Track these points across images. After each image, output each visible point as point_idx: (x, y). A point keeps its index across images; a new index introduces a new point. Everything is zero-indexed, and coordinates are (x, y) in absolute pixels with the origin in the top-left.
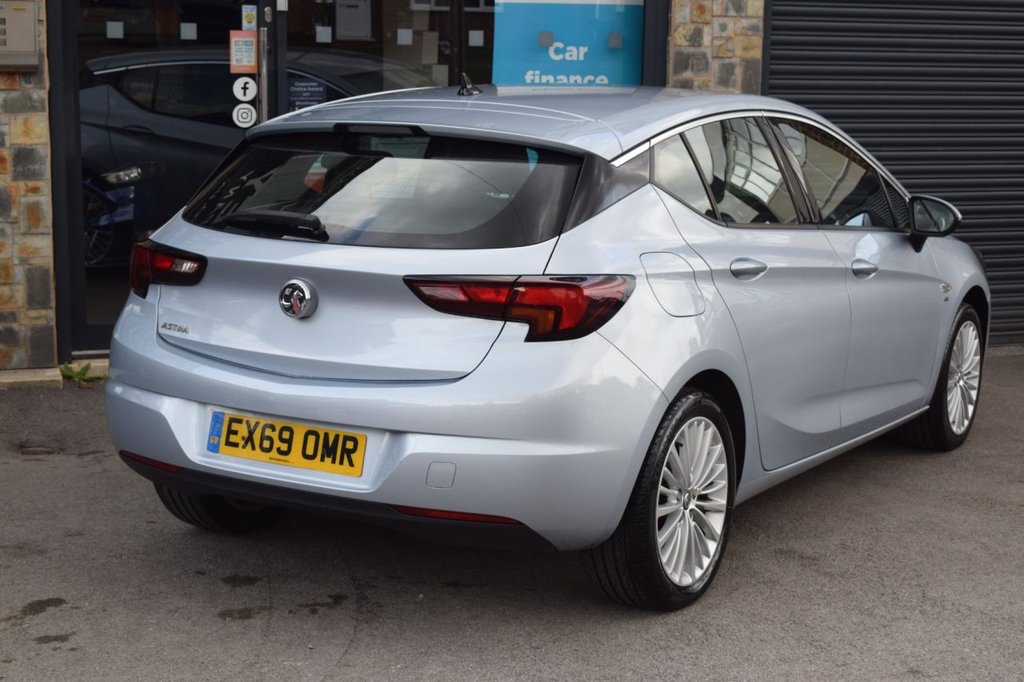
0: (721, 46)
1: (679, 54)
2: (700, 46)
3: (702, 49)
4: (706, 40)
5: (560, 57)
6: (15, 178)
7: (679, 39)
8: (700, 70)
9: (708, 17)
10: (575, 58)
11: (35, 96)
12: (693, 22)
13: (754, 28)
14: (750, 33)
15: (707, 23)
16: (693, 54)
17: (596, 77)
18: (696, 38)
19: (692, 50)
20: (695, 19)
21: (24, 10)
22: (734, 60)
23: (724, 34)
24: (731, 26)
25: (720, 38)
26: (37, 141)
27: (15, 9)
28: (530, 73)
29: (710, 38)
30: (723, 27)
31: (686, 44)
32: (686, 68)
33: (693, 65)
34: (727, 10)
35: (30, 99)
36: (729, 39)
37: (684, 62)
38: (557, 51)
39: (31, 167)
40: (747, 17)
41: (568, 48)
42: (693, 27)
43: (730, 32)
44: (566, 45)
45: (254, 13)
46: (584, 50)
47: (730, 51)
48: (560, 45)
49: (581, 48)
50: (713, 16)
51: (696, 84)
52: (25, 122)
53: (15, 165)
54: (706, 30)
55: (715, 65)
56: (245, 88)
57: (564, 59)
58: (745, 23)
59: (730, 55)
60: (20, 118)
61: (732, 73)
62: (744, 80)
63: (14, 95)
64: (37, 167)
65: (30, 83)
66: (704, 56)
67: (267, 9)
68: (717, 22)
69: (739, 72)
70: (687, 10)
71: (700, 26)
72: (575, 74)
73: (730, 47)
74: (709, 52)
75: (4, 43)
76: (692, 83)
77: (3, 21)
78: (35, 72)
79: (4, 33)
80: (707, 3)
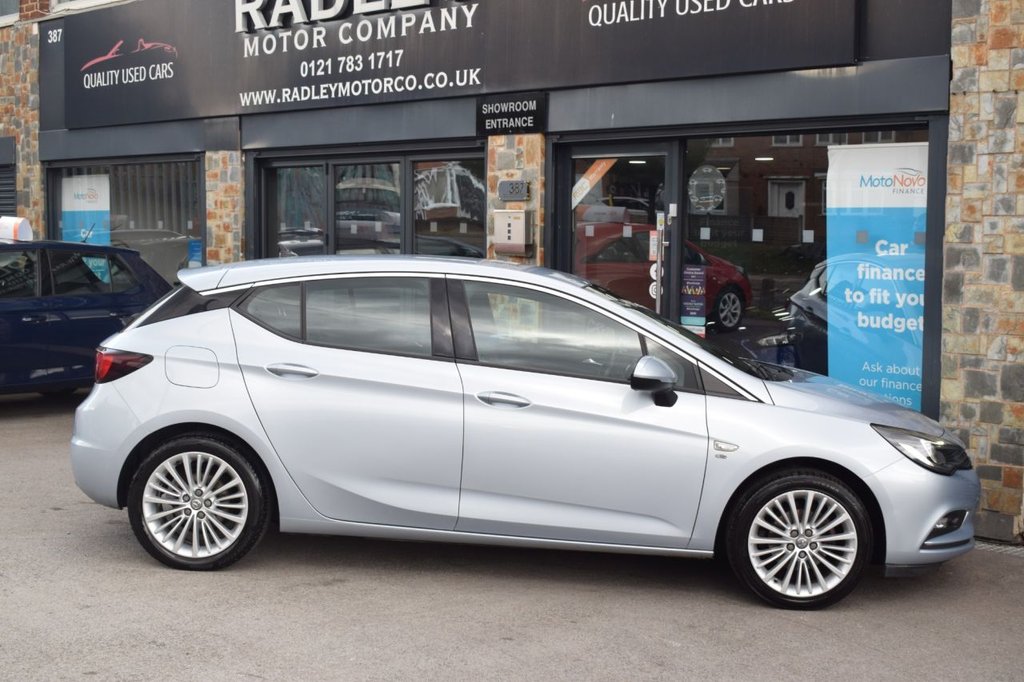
0: (991, 242)
1: (951, 250)
2: (971, 243)
3: (973, 246)
4: (977, 237)
5: (885, 253)
7: (951, 236)
8: (971, 265)
9: (978, 216)
10: (897, 254)
12: (964, 221)
14: (1021, 231)
15: (978, 222)
16: (964, 250)
18: (966, 235)
19: (963, 246)
20: (966, 219)
21: (519, 218)
22: (1004, 256)
23: (995, 232)
24: (1001, 224)
25: (991, 235)
27: (515, 217)
28: (862, 265)
29: (980, 236)
30: (993, 226)
31: (957, 240)
32: (958, 262)
33: (965, 260)
34: (997, 210)
36: (999, 236)
37: (956, 257)
38: (883, 247)
40: (1015, 216)
41: (892, 245)
42: (963, 225)
43: (1000, 230)
44: (890, 242)
45: (663, 218)
46: (904, 247)
47: (999, 247)
48: (885, 243)
49: (902, 245)
50: (983, 216)
51: (967, 277)
54: (977, 228)
57: (888, 254)
58: (1015, 221)
59: (1000, 251)
61: (1003, 269)
62: (1014, 274)
66: (975, 252)
67: (669, 216)
68: (987, 222)
69: (1009, 268)
70: (958, 211)
71: (971, 224)
72: (897, 268)
73: (1000, 243)
74: (980, 249)
75: (509, 238)
76: (963, 276)
77: (509, 225)
78: (533, 257)
79: (509, 232)
80: (977, 204)
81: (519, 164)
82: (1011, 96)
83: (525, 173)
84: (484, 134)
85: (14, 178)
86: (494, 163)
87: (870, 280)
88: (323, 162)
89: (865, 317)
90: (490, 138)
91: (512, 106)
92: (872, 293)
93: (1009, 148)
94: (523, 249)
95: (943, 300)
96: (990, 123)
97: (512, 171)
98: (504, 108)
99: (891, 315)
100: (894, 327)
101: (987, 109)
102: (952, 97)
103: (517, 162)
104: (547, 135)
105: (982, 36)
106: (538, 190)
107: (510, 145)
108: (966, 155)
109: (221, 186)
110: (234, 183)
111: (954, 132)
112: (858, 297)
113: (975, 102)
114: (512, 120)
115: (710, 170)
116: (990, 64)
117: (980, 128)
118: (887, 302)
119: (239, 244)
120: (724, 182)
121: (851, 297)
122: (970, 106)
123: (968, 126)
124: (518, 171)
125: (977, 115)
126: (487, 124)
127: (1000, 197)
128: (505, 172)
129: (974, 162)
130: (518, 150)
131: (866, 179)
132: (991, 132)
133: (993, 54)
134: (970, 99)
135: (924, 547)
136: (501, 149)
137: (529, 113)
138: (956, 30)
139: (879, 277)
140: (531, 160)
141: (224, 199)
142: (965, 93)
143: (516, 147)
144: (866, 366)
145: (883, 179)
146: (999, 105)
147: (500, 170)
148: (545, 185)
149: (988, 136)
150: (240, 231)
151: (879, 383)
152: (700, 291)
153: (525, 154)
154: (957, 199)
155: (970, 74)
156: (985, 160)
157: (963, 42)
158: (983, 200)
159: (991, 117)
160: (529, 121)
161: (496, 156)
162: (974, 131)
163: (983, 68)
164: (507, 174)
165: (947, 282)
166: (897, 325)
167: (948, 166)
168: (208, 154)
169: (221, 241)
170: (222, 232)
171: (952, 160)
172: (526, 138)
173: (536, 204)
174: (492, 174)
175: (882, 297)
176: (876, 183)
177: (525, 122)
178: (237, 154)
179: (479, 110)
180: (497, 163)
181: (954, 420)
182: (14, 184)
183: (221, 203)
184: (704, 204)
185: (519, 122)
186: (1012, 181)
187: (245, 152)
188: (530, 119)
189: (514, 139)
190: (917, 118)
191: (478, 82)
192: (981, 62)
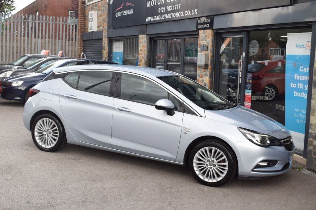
10: (306, 71)
11: (207, 73)
21: (203, 56)
26: (207, 82)
28: (296, 75)
38: (302, 69)
41: (304, 68)
44: (304, 67)
48: (302, 67)
49: (307, 68)
52: (206, 78)
57: (303, 71)
65: (207, 70)
72: (306, 76)
75: (201, 62)
77: (201, 58)
78: (207, 68)
79: (201, 60)
81: (206, 39)
83: (207, 42)
84: (198, 30)
85: (102, 42)
86: (200, 39)
87: (298, 80)
88: (165, 38)
89: (296, 93)
90: (199, 31)
91: (205, 21)
92: (298, 85)
94: (204, 66)
95: (312, 88)
97: (204, 41)
98: (203, 21)
99: (303, 92)
100: (304, 97)
104: (213, 30)
106: (210, 48)
107: (204, 33)
109: (142, 45)
110: (144, 44)
112: (294, 86)
114: (204, 25)
115: (255, 42)
118: (302, 88)
119: (145, 62)
120: (258, 46)
121: (292, 85)
126: (199, 27)
128: (202, 41)
131: (298, 45)
135: (253, 170)
136: (202, 35)
137: (208, 23)
139: (300, 79)
140: (208, 38)
141: (142, 49)
143: (205, 34)
144: (296, 110)
145: (302, 45)
148: (212, 46)
150: (145, 58)
151: (299, 116)
152: (251, 81)
153: (207, 36)
161: (201, 36)
165: (314, 81)
166: (305, 96)
168: (140, 36)
169: (141, 61)
170: (141, 59)
172: (208, 31)
173: (209, 52)
174: (200, 42)
175: (301, 86)
176: (301, 46)
177: (207, 26)
178: (145, 36)
179: (197, 22)
181: (313, 130)
182: (102, 44)
183: (142, 50)
184: (253, 53)
187: (147, 35)
188: (209, 25)
189: (205, 31)
190: (308, 24)
191: (197, 13)
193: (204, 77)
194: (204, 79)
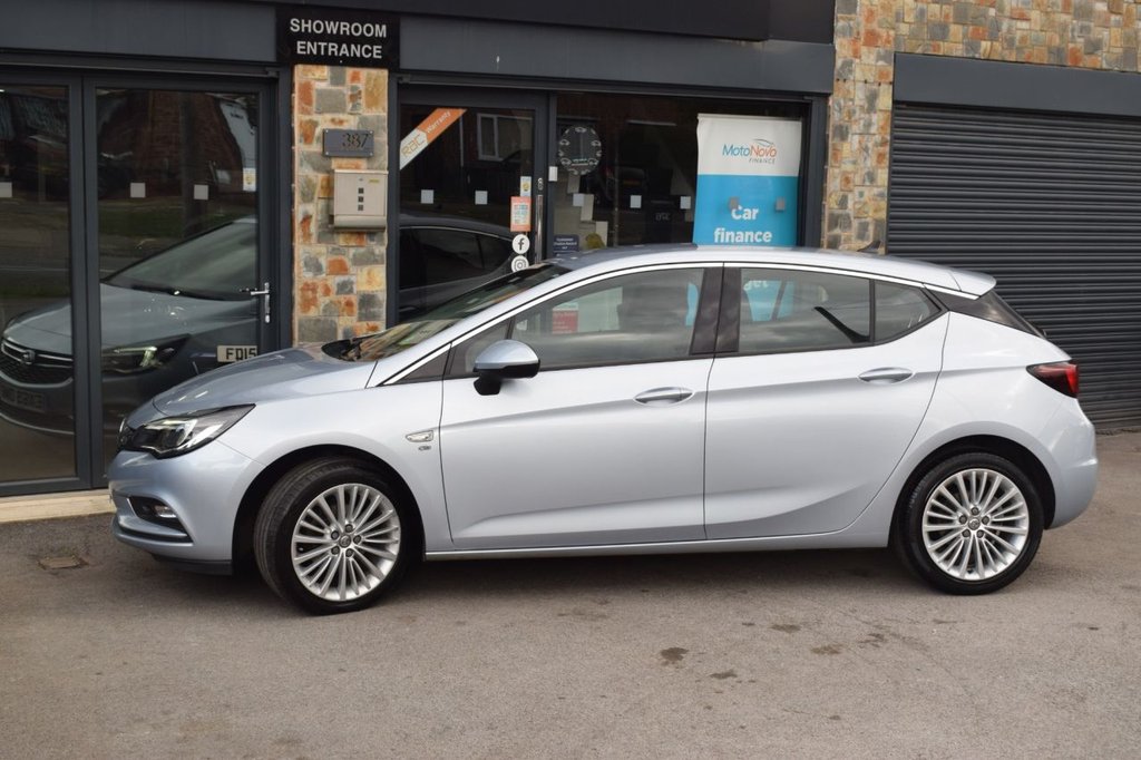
0: (860, 208)
1: (832, 215)
2: (846, 209)
3: (847, 211)
4: (850, 204)
5: (740, 217)
6: (360, 320)
7: (831, 204)
8: (845, 228)
9: (851, 185)
10: (749, 218)
11: (377, 252)
12: (842, 190)
13: (881, 195)
14: (879, 199)
15: (851, 191)
16: (841, 215)
17: (763, 232)
18: (843, 203)
19: (840, 212)
20: (843, 188)
21: (377, 181)
22: (868, 220)
23: (862, 199)
24: (866, 194)
26: (377, 288)
27: (371, 181)
28: (718, 229)
29: (852, 202)
30: (861, 194)
31: (837, 207)
32: (836, 225)
33: (840, 223)
34: (864, 181)
35: (373, 253)
36: (865, 203)
37: (834, 222)
38: (737, 213)
39: (372, 310)
40: (877, 187)
41: (745, 210)
42: (841, 194)
43: (865, 198)
44: (744, 208)
45: (529, 183)
46: (756, 211)
47: (866, 212)
48: (740, 208)
49: (754, 210)
50: (855, 186)
51: (843, 238)
52: (369, 273)
53: (360, 309)
54: (850, 196)
55: (855, 224)
56: (521, 244)
57: (742, 219)
58: (876, 191)
59: (865, 215)
60: (366, 269)
61: (867, 229)
62: (874, 234)
63: (362, 250)
64: (376, 309)
65: (373, 240)
66: (848, 216)
67: (540, 180)
68: (857, 190)
69: (871, 228)
70: (838, 181)
71: (846, 193)
72: (750, 231)
73: (866, 209)
74: (852, 214)
75: (361, 208)
76: (840, 237)
77: (361, 191)
78: (376, 232)
79: (361, 199)
80: (851, 176)
81: (354, 107)
82: (875, 87)
83: (363, 120)
86: (309, 103)
90: (299, 68)
91: (345, 28)
93: (873, 130)
94: (384, 223)
96: (862, 107)
97: (341, 116)
98: (332, 28)
101: (860, 96)
102: (835, 83)
103: (350, 106)
105: (858, 33)
106: (382, 139)
107: (337, 80)
108: (843, 134)
111: (836, 113)
113: (851, 89)
114: (344, 46)
115: (584, 131)
116: (863, 57)
117: (854, 112)
120: (600, 144)
122: (848, 91)
123: (846, 110)
124: (352, 117)
125: (852, 100)
126: (299, 47)
127: (866, 170)
128: (328, 116)
129: (849, 140)
130: (353, 88)
131: (728, 148)
132: (862, 116)
133: (864, 50)
134: (849, 85)
136: (324, 86)
137: (374, 41)
138: (839, 25)
139: (733, 241)
140: (373, 102)
142: (845, 80)
143: (349, 84)
146: (868, 94)
147: (320, 112)
149: (860, 119)
153: (363, 94)
154: (837, 171)
155: (848, 64)
156: (856, 138)
157: (844, 35)
158: (855, 173)
159: (862, 103)
160: (375, 52)
161: (314, 94)
162: (851, 113)
163: (857, 61)
164: (333, 120)
167: (830, 142)
171: (834, 137)
172: (364, 73)
174: (307, 118)
176: (736, 152)
177: (367, 51)
179: (283, 26)
180: (314, 104)
184: (576, 168)
185: (357, 51)
186: (875, 158)
188: (376, 50)
189: (345, 72)
192: (856, 54)
193: (352, 269)
194: (353, 278)
